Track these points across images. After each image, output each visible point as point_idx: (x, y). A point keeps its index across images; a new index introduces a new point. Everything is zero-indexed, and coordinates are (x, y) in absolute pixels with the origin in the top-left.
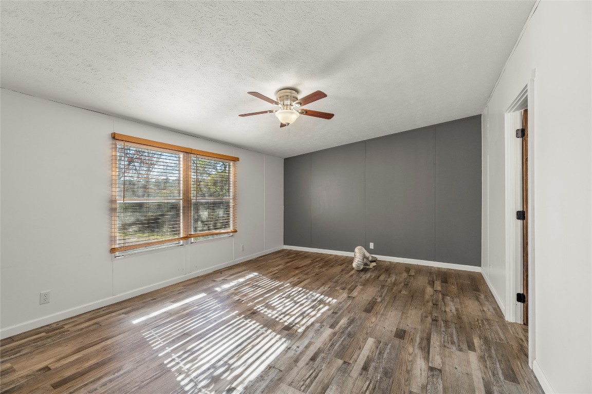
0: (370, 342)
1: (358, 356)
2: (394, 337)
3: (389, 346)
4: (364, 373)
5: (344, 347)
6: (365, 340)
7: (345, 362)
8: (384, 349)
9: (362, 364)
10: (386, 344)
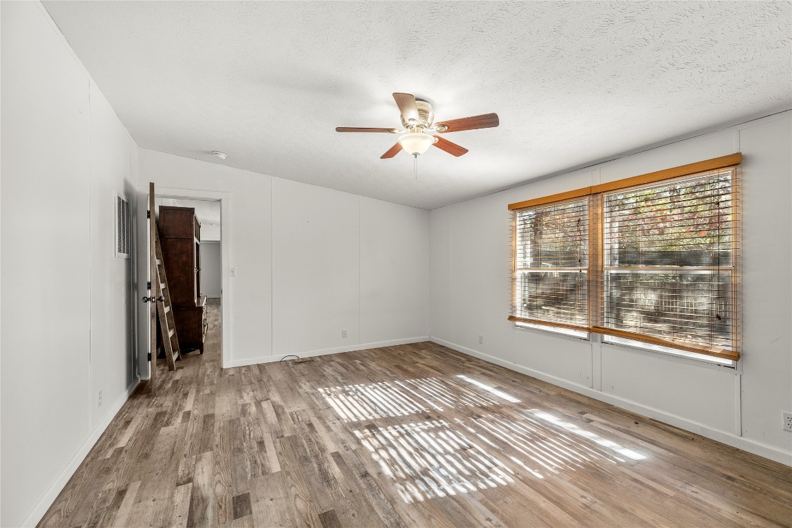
0: (275, 467)
1: (275, 447)
2: (249, 493)
3: (249, 475)
4: (260, 440)
5: (296, 444)
6: (283, 466)
7: (283, 436)
8: (253, 468)
9: (266, 443)
10: (254, 476)
